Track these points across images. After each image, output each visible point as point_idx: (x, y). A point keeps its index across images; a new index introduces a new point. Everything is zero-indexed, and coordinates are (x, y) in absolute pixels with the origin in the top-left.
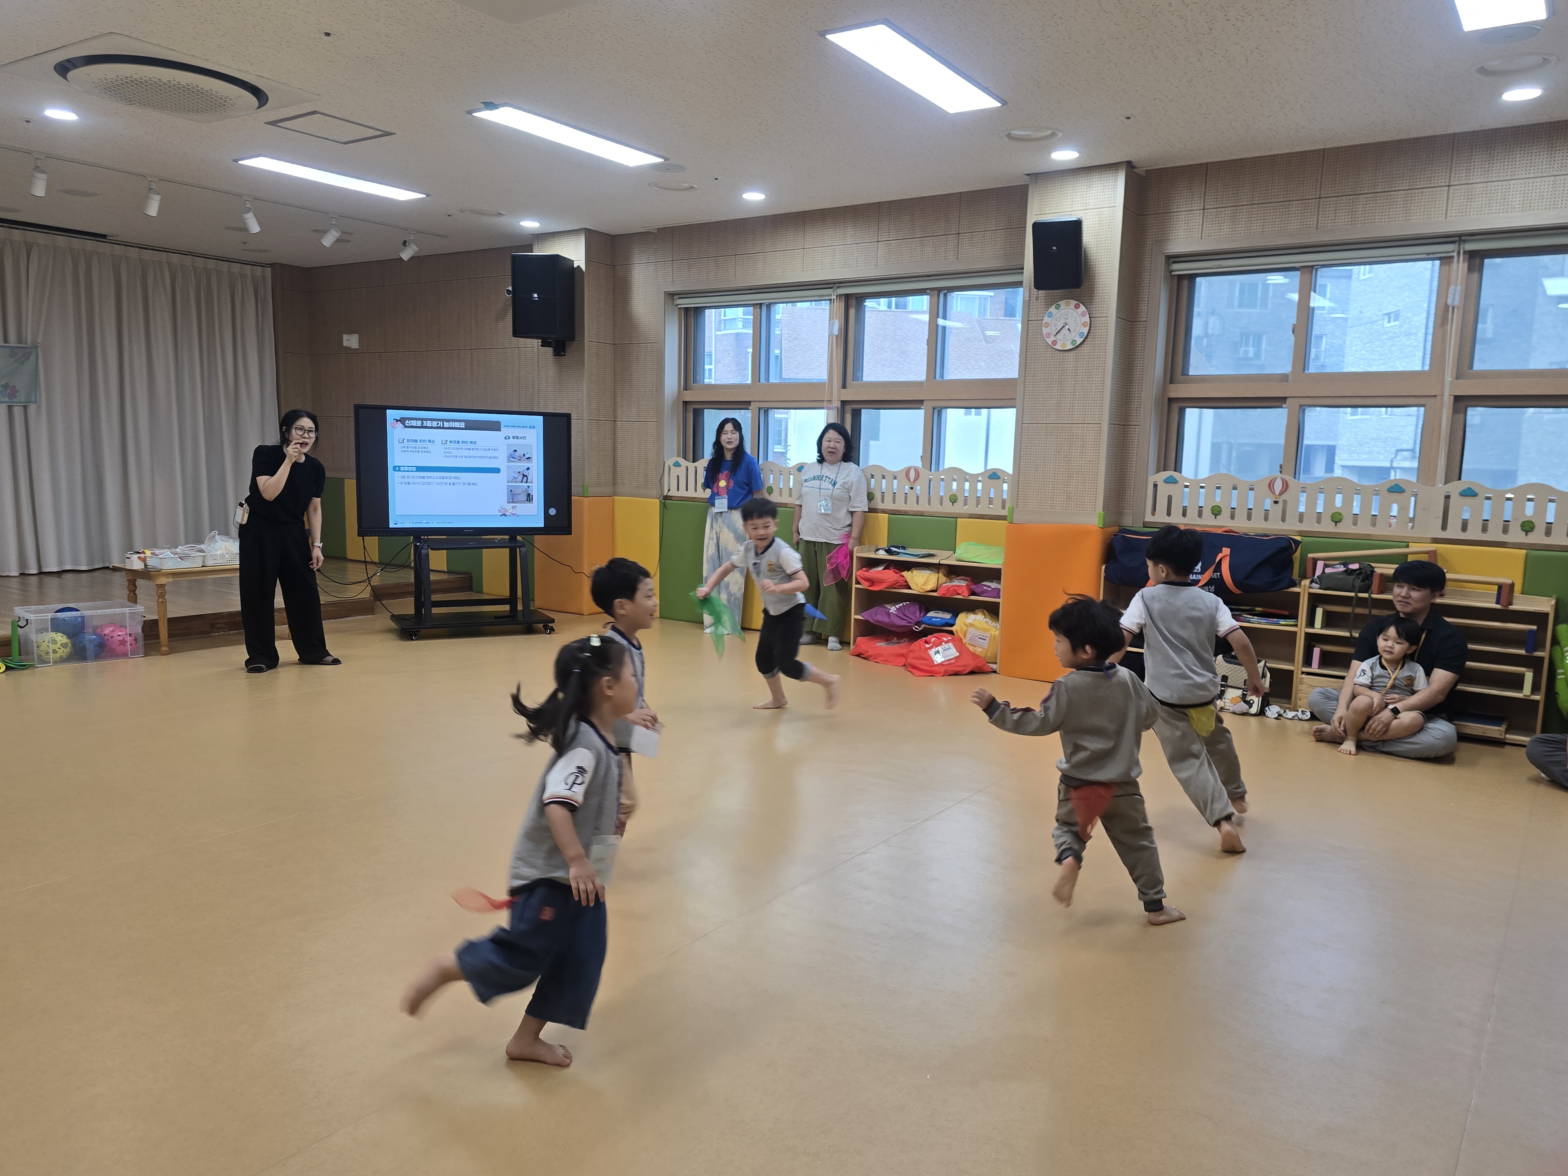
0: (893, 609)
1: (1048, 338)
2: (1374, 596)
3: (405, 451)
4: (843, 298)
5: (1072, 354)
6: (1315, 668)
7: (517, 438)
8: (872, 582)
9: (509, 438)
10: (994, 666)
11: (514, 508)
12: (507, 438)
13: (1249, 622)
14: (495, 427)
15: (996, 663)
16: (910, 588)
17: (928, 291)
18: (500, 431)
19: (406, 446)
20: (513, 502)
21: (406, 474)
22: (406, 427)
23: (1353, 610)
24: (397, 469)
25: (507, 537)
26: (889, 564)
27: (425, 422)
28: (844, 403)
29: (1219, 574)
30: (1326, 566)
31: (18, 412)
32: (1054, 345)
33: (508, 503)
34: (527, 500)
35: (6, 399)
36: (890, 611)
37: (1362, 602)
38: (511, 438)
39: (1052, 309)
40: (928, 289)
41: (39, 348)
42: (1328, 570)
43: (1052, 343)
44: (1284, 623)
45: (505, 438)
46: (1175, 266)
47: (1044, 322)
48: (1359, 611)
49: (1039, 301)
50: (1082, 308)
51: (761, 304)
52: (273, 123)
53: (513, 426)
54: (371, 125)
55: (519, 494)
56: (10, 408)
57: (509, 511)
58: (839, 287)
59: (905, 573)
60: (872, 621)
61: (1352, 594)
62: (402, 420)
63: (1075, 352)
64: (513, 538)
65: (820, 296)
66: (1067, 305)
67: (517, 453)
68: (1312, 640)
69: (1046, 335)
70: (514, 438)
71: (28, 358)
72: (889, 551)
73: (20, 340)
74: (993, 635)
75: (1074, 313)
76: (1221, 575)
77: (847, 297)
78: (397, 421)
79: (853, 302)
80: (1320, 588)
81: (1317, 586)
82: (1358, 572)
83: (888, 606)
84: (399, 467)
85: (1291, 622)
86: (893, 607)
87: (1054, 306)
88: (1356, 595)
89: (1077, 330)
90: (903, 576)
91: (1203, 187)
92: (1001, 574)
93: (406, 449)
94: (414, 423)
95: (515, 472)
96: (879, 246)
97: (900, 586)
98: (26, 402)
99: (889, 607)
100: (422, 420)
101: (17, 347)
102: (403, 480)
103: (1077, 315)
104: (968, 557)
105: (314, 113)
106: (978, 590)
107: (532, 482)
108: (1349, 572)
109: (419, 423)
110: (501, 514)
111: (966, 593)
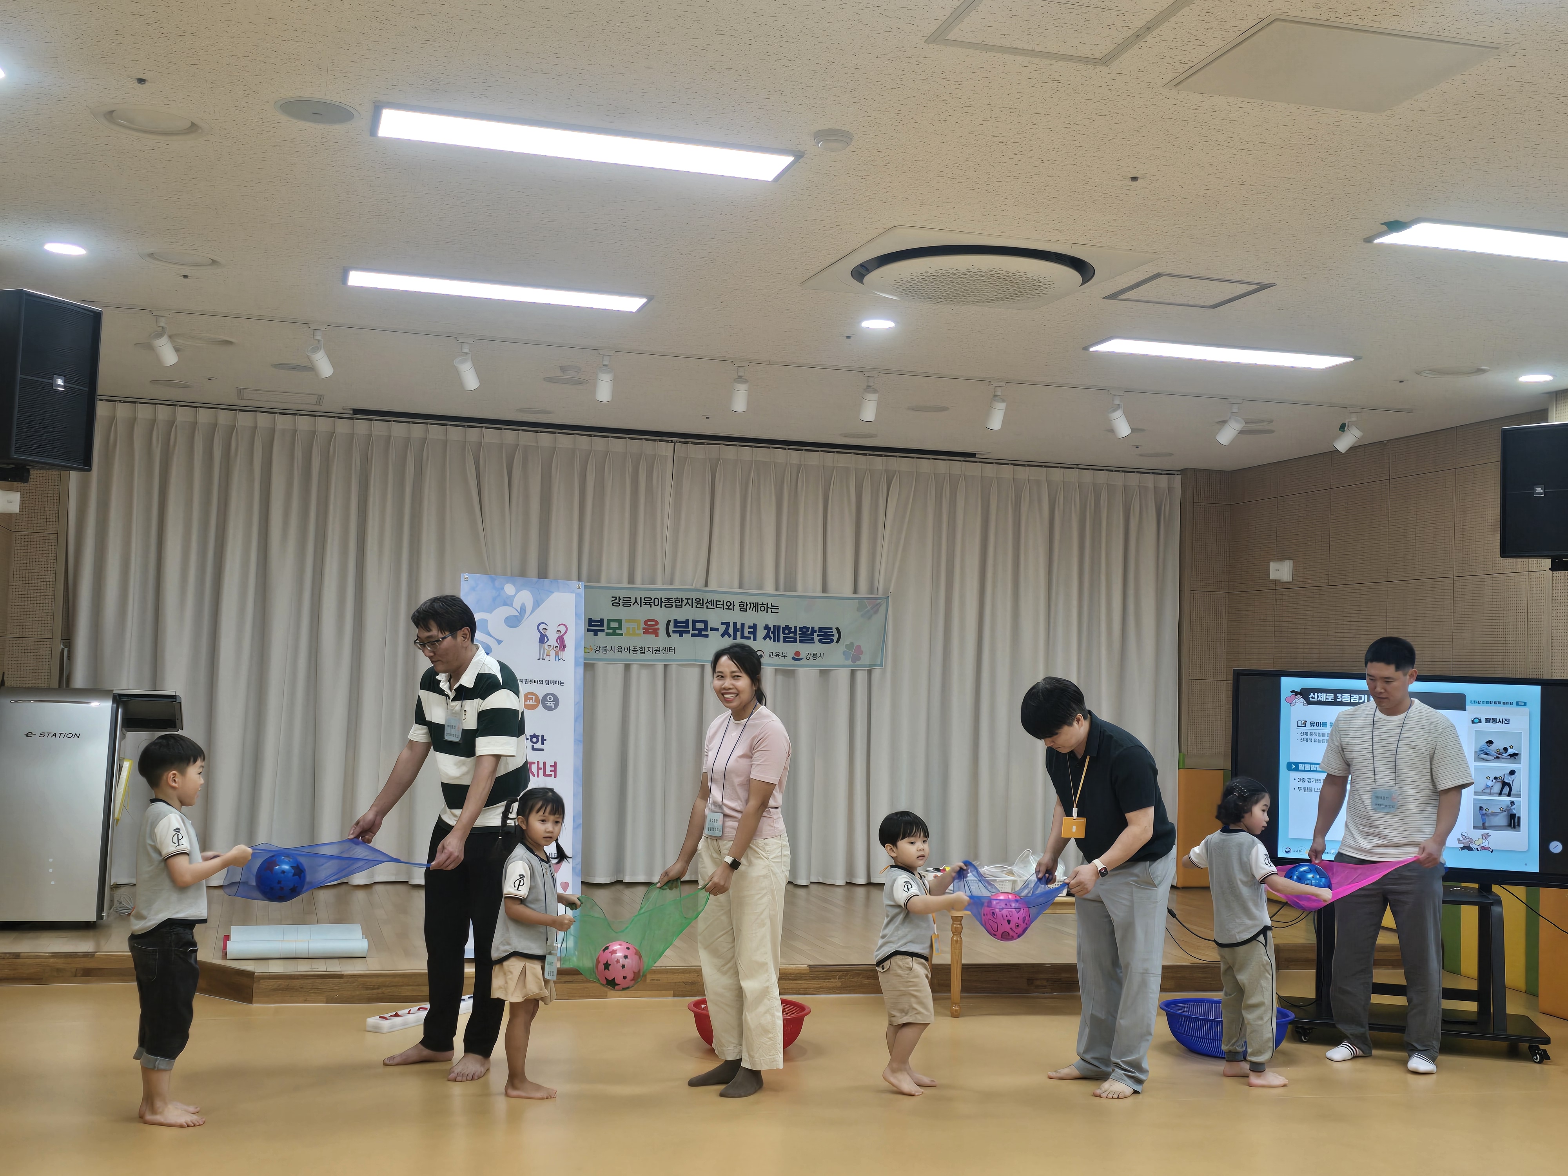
3: (1306, 740)
7: (1494, 721)
9: (1480, 721)
11: (1485, 837)
12: (1476, 721)
14: (1457, 703)
18: (1464, 709)
19: (1309, 732)
20: (1484, 828)
21: (1306, 775)
22: (1309, 703)
24: (1293, 767)
25: (1476, 886)
27: (1339, 696)
31: (861, 677)
33: (1475, 828)
34: (1510, 825)
35: (849, 662)
38: (1483, 721)
41: (890, 597)
45: (1473, 722)
52: (1113, 296)
53: (1487, 702)
54: (1239, 279)
55: (1494, 814)
56: (853, 673)
57: (1477, 843)
62: (1304, 693)
64: (1485, 889)
67: (1493, 747)
70: (1488, 721)
71: (876, 612)
73: (871, 590)
78: (1296, 693)
84: (1297, 764)
93: (1309, 737)
94: (1322, 697)
95: (1488, 778)
98: (870, 666)
100: (1335, 692)
101: (868, 599)
102: (1302, 785)
105: (1158, 276)
107: (1519, 796)
109: (1330, 697)
110: (1462, 845)
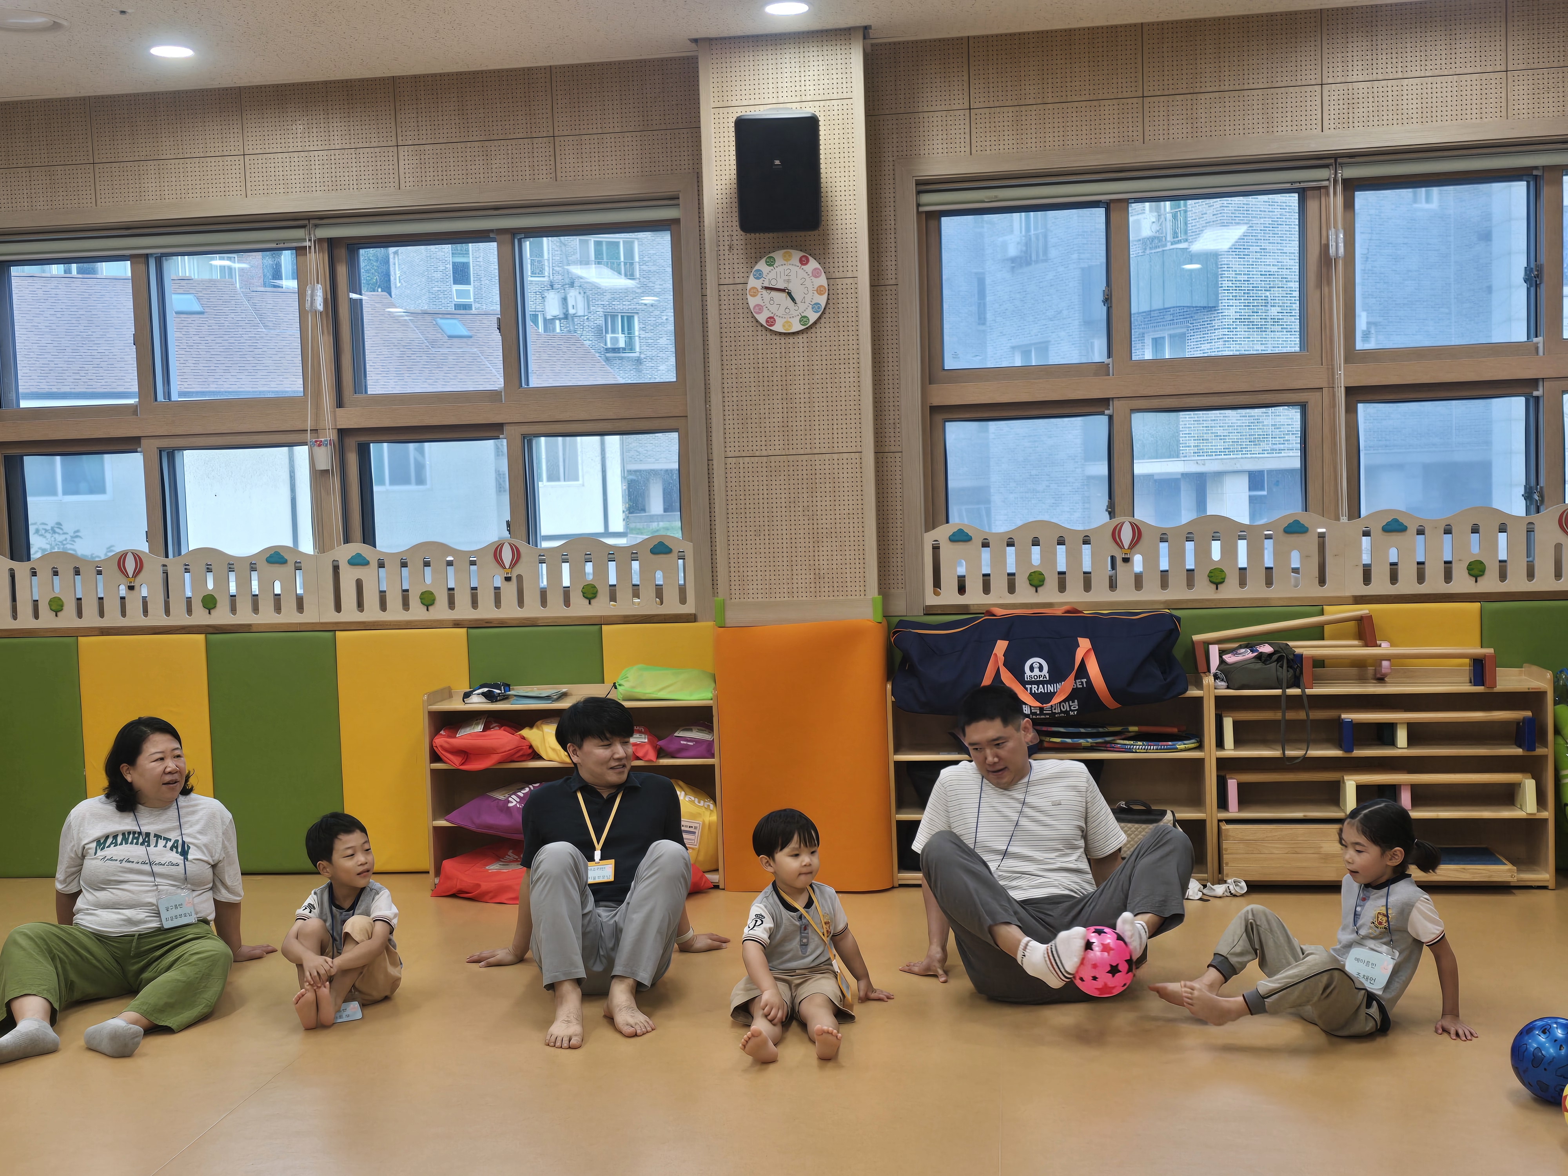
0: (514, 801)
1: (758, 313)
2: (1309, 691)
4: (326, 245)
5: (801, 340)
6: (1234, 811)
8: (465, 753)
10: (714, 878)
13: (1130, 751)
15: (717, 870)
16: (539, 757)
17: (492, 235)
23: (1284, 715)
26: (491, 719)
28: (343, 433)
29: (1084, 680)
30: (1222, 652)
32: (771, 326)
36: (510, 805)
37: (1295, 702)
39: (762, 266)
40: (492, 231)
42: (1228, 658)
43: (767, 321)
44: (1183, 747)
46: (926, 198)
47: (749, 286)
48: (1291, 715)
49: (735, 251)
50: (813, 264)
51: (147, 256)
58: (316, 226)
59: (526, 732)
60: (472, 827)
61: (1278, 692)
63: (805, 336)
65: (277, 241)
66: (787, 258)
68: (1226, 766)
69: (754, 307)
72: (489, 696)
74: (707, 822)
75: (800, 272)
76: (1089, 682)
77: (332, 244)
79: (342, 253)
80: (1228, 688)
81: (1224, 684)
82: (1275, 657)
83: (500, 796)
85: (1190, 744)
86: (513, 796)
87: (763, 260)
88: (1284, 692)
89: (808, 300)
90: (523, 738)
91: (966, 74)
92: (712, 716)
96: (401, 154)
97: (522, 756)
99: (502, 797)
103: (806, 276)
104: (648, 691)
106: (673, 747)
108: (1260, 657)
111: (652, 755)
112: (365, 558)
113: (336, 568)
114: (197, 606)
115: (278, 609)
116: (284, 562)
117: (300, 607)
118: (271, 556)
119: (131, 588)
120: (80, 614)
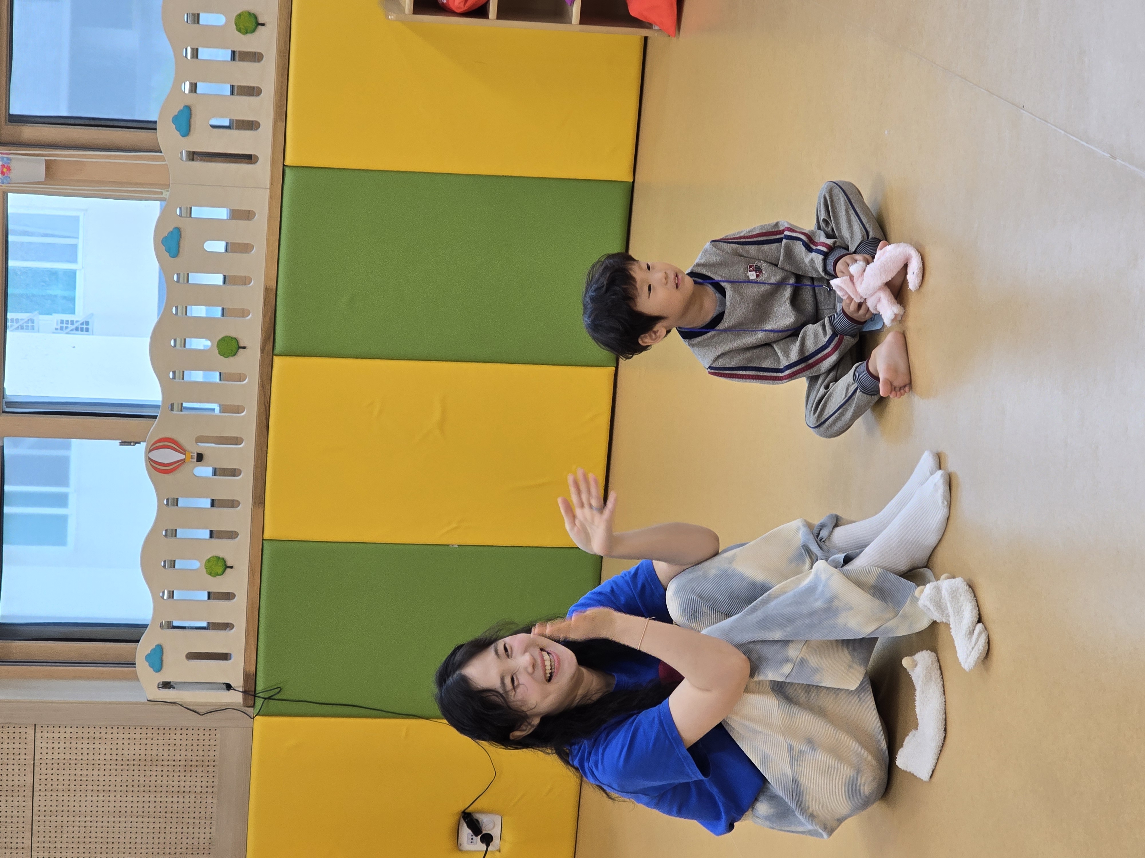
112: (181, 111)
113: (193, 156)
114: (233, 364)
115: (245, 248)
116: (177, 234)
117: (247, 215)
118: (168, 250)
119: (200, 457)
120: (232, 535)
